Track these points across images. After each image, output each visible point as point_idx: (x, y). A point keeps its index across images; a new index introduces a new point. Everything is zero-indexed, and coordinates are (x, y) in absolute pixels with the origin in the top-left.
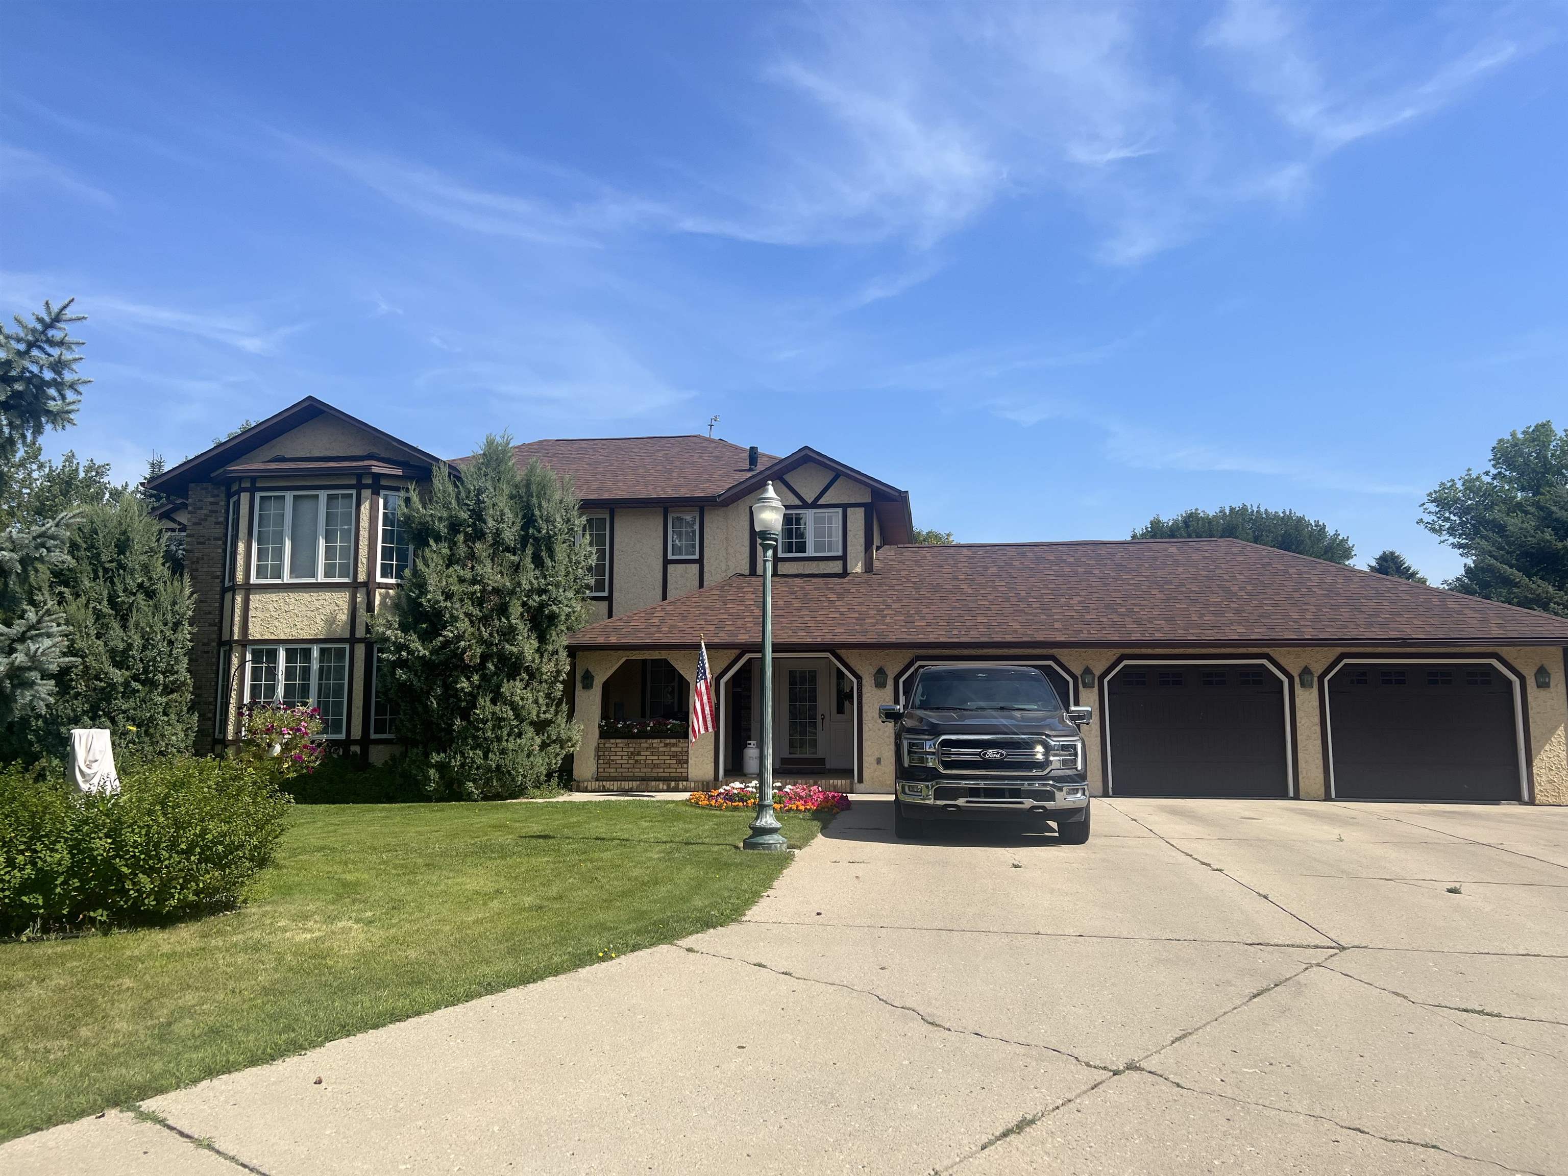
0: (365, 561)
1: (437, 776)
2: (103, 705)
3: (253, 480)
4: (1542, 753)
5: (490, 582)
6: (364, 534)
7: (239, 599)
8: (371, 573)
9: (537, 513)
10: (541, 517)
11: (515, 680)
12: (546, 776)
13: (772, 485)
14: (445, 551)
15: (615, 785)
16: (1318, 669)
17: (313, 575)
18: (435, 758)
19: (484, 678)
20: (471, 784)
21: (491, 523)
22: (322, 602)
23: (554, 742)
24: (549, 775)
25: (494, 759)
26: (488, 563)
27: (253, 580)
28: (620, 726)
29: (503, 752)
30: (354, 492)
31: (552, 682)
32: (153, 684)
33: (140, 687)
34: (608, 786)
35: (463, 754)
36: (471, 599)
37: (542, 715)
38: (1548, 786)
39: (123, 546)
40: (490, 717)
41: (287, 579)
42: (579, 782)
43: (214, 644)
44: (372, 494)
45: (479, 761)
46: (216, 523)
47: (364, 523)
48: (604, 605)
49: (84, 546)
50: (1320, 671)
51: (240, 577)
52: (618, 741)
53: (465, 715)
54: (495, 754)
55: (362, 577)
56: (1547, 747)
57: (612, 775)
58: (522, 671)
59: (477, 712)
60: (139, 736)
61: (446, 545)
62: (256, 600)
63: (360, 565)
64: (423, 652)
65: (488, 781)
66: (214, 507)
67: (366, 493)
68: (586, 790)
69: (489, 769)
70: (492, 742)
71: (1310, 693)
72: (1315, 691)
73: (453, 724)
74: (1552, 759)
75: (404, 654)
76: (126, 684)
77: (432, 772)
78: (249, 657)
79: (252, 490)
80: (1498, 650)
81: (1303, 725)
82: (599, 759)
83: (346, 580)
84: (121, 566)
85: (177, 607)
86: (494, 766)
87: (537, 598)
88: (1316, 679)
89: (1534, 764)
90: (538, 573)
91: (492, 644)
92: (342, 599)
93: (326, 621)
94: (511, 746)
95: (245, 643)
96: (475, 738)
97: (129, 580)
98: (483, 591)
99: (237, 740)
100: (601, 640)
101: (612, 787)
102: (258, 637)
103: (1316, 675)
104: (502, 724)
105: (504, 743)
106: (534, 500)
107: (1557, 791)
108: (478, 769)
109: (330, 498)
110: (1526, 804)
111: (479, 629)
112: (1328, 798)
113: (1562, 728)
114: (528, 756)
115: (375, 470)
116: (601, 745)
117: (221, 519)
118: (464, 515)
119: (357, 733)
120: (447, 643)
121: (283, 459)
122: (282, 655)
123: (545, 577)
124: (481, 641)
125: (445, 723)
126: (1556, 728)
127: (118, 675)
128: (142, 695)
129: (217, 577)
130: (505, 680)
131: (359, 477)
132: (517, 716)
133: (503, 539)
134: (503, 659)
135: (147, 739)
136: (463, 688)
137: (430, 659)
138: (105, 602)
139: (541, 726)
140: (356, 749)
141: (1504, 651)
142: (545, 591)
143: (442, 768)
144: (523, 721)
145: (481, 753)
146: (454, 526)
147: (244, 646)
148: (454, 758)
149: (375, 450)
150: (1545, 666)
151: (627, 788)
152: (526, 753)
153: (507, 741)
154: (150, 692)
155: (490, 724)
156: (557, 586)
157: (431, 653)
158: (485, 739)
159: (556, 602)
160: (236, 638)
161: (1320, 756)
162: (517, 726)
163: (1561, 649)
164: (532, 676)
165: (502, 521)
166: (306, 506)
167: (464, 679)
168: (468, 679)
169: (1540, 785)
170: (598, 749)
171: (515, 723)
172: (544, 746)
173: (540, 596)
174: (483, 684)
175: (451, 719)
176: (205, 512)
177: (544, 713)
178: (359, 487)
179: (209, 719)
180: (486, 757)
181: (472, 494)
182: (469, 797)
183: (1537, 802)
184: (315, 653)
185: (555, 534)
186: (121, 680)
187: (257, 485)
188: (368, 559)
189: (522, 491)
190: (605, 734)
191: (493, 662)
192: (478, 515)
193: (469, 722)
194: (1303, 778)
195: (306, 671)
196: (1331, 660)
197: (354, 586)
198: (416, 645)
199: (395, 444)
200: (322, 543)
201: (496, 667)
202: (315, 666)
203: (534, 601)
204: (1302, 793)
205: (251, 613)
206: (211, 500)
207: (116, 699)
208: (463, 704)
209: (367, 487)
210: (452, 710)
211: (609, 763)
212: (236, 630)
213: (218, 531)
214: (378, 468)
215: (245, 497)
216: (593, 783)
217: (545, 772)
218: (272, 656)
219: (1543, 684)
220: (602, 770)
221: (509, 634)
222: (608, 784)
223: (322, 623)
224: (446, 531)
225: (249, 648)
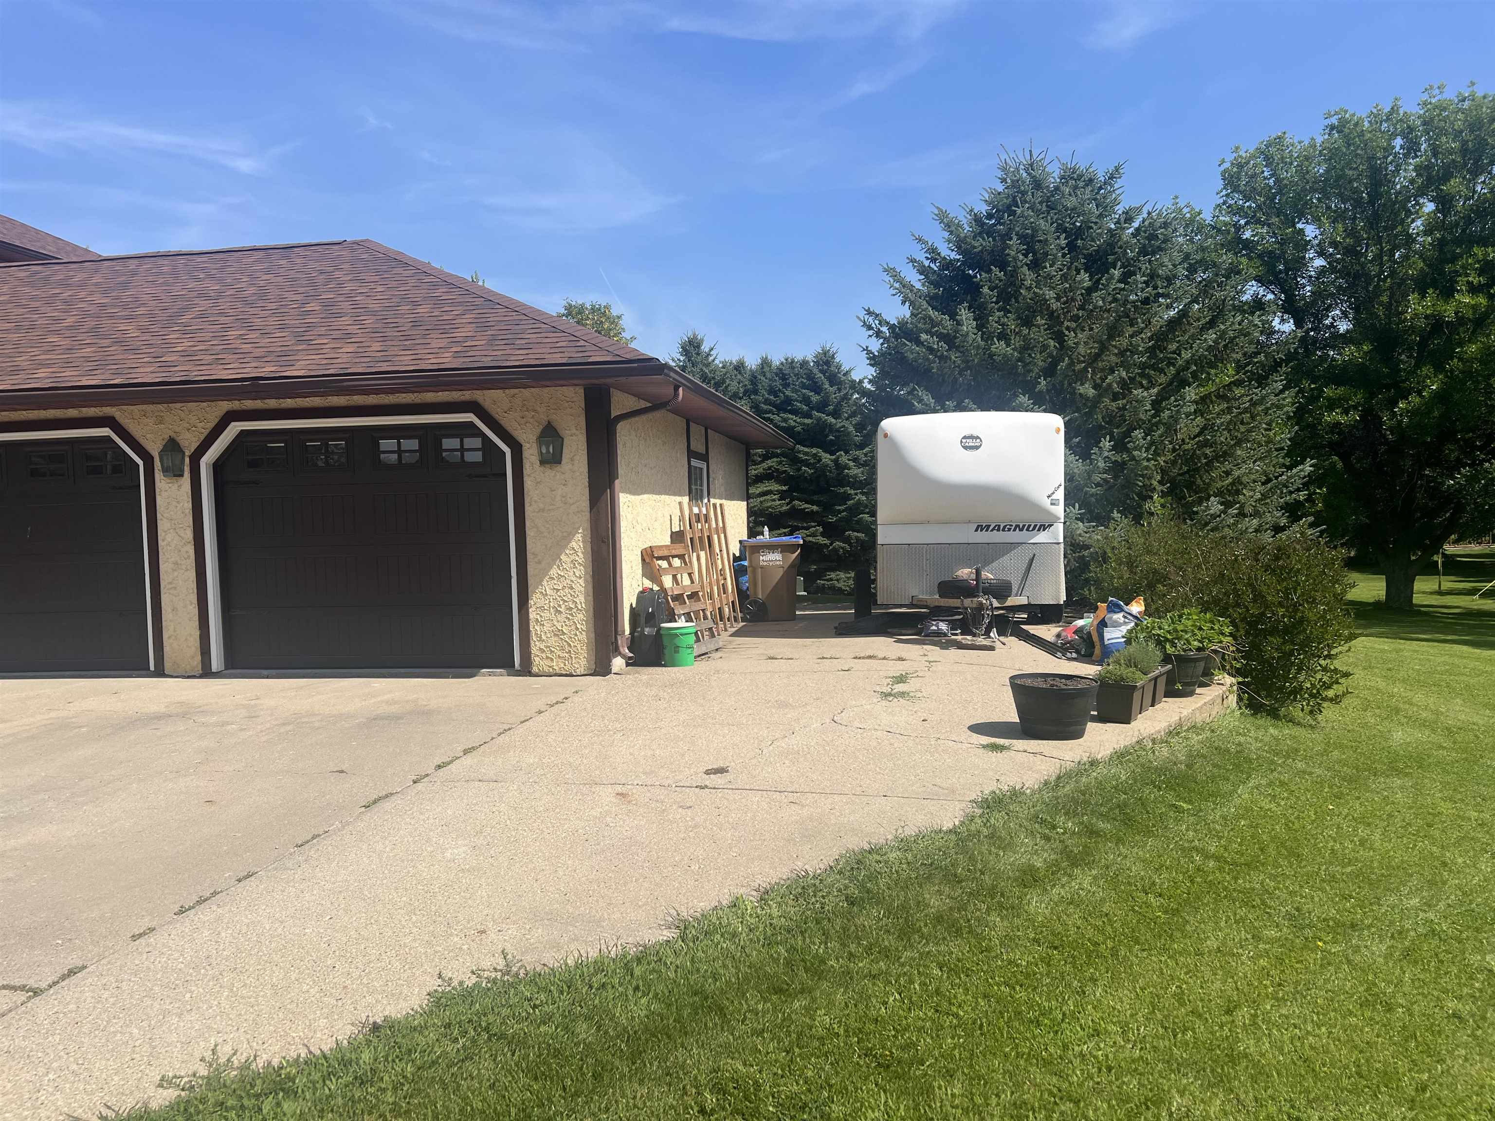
4: (545, 583)
16: (190, 442)
38: (553, 641)
50: (194, 446)
56: (554, 572)
71: (180, 486)
72: (186, 481)
74: (562, 593)
80: (478, 395)
81: (169, 544)
88: (187, 460)
89: (531, 602)
103: (187, 453)
107: (567, 648)
110: (519, 674)
112: (207, 673)
113: (579, 537)
126: (569, 537)
141: (489, 398)
150: (554, 424)
161: (194, 598)
163: (581, 391)
169: (541, 640)
183: (535, 669)
194: (169, 638)
196: (211, 425)
204: (168, 665)
219: (552, 459)
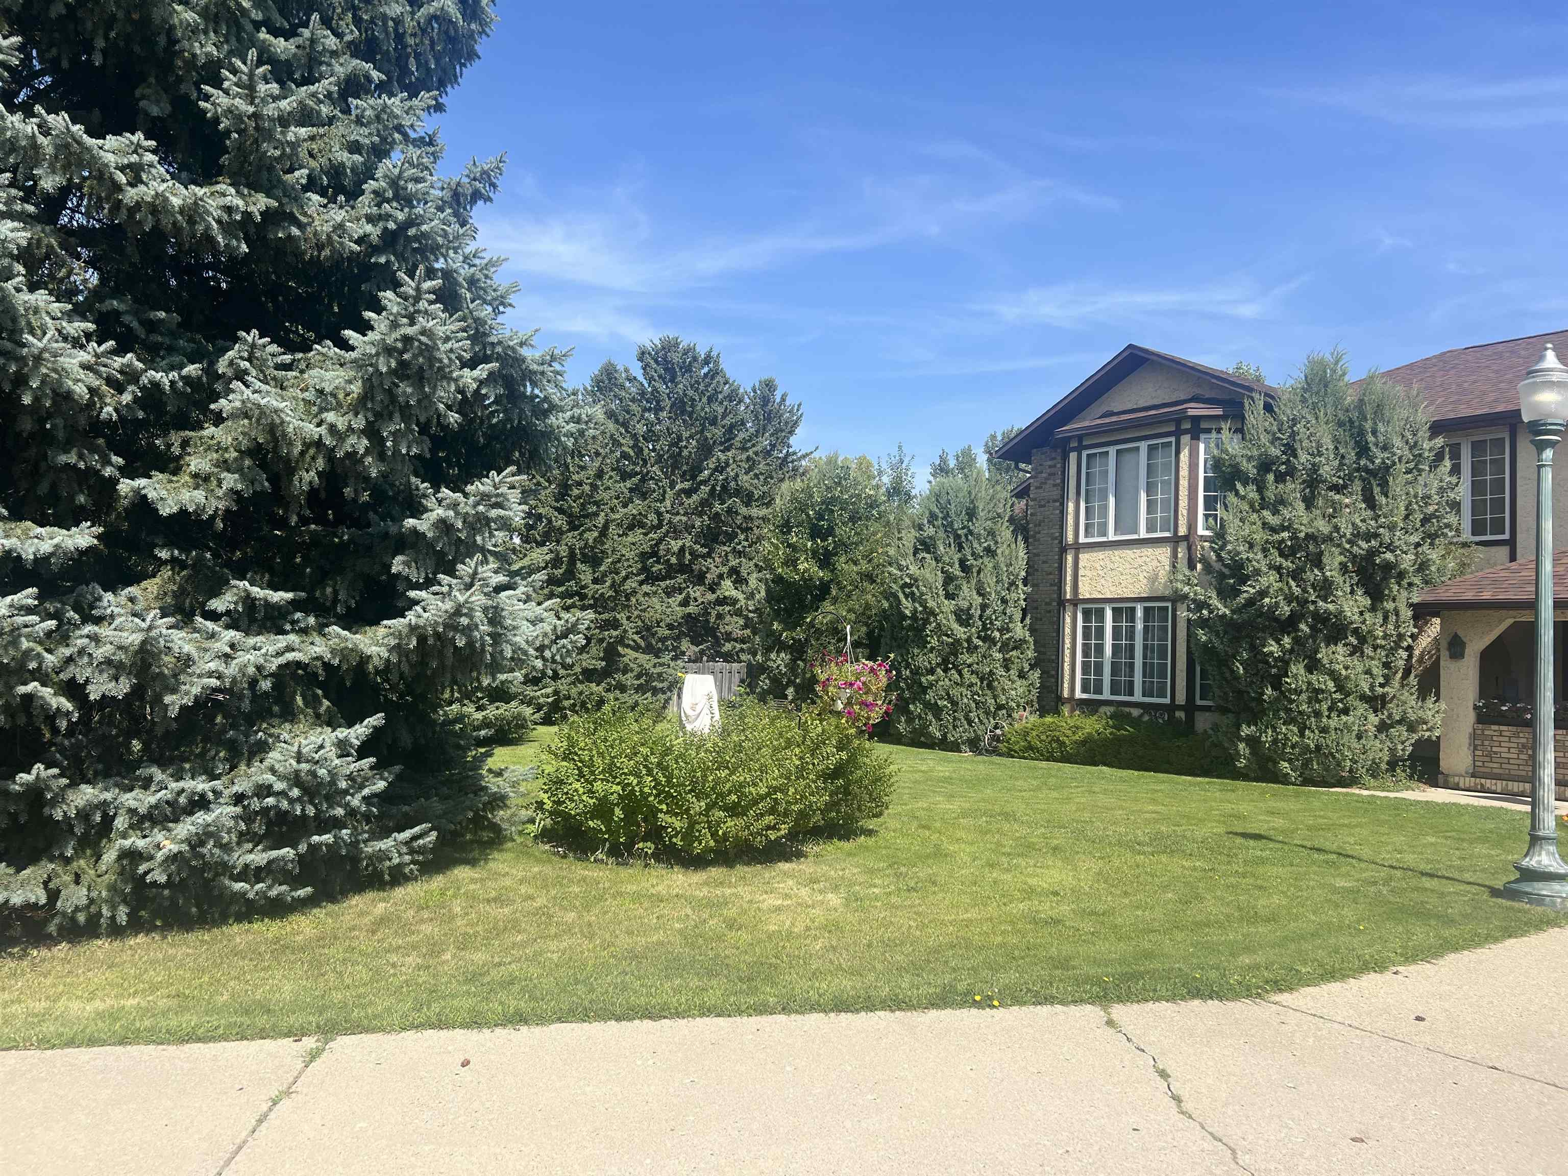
0: (1185, 512)
1: (1247, 751)
2: (952, 659)
3: (1080, 438)
5: (1303, 528)
6: (1184, 483)
7: (1070, 558)
8: (1192, 526)
9: (1371, 438)
10: (1376, 445)
11: (1336, 645)
12: (1388, 763)
13: (1554, 349)
14: (1253, 495)
15: (1499, 785)
17: (1136, 531)
18: (1245, 731)
19: (1297, 641)
20: (1286, 764)
21: (1303, 457)
22: (1144, 559)
23: (1399, 722)
24: (1392, 765)
25: (1311, 739)
26: (1301, 506)
27: (1082, 539)
28: (1504, 708)
29: (1324, 730)
30: (1173, 439)
31: (1392, 648)
32: (992, 641)
33: (981, 643)
34: (1488, 785)
35: (1274, 728)
36: (1279, 549)
37: (1378, 689)
39: (971, 514)
40: (1304, 688)
41: (1112, 536)
42: (1447, 776)
43: (1055, 604)
44: (1192, 439)
45: (1296, 739)
46: (1054, 485)
47: (1184, 472)
48: (1504, 551)
49: (940, 515)
51: (1070, 538)
52: (1503, 728)
53: (1277, 685)
54: (1313, 732)
55: (1182, 531)
57: (1495, 771)
58: (1349, 634)
59: (1288, 680)
60: (982, 688)
61: (1255, 488)
62: (1084, 557)
63: (1180, 517)
64: (1224, 610)
65: (1307, 764)
66: (1053, 470)
67: (1186, 439)
68: (1456, 787)
69: (1307, 748)
70: (1309, 717)
73: (1263, 694)
75: (1205, 612)
76: (969, 640)
77: (1242, 746)
78: (1080, 616)
79: (1079, 450)
82: (1475, 749)
83: (1167, 534)
84: (971, 532)
85: (1011, 569)
86: (1312, 746)
87: (1364, 545)
90: (1369, 513)
91: (1307, 601)
92: (1163, 554)
93: (1148, 579)
94: (1333, 723)
95: (1075, 602)
96: (1288, 711)
97: (976, 545)
98: (1294, 538)
99: (1071, 698)
100: (1469, 596)
101: (1494, 788)
102: (1088, 596)
104: (1320, 697)
105: (1324, 720)
106: (1368, 425)
108: (1293, 747)
109: (1151, 448)
111: (1287, 583)
114: (1359, 737)
115: (1191, 412)
116: (1479, 732)
117: (1058, 481)
118: (1275, 451)
119: (1181, 698)
120: (1251, 602)
121: (1112, 414)
122: (1109, 614)
123: (1376, 518)
124: (1289, 599)
125: (1255, 692)
127: (960, 632)
128: (982, 650)
129: (1056, 538)
130: (1322, 645)
131: (1178, 422)
132: (1340, 688)
133: (1321, 476)
134: (1321, 619)
135: (989, 692)
136: (1272, 653)
137: (1232, 618)
138: (957, 566)
139: (1376, 702)
140: (1180, 715)
142: (1376, 535)
143: (1253, 742)
144: (1349, 695)
145: (1295, 729)
146: (1265, 466)
147: (1075, 605)
148: (1266, 732)
149: (1198, 391)
151: (1516, 790)
152: (1354, 733)
153: (1329, 717)
154: (989, 648)
155: (1304, 696)
156: (1392, 528)
157: (1233, 612)
158: (1301, 713)
159: (1390, 548)
160: (1068, 597)
162: (1341, 701)
164: (1362, 640)
165: (1320, 454)
166: (1127, 458)
167: (1273, 643)
168: (1278, 641)
170: (1474, 736)
171: (1337, 696)
172: (1383, 727)
173: (1368, 541)
174: (1296, 648)
175: (1261, 688)
176: (1044, 475)
177: (1382, 685)
178: (1178, 434)
179: (1053, 676)
180: (1302, 735)
181: (1286, 426)
182: (1283, 780)
184: (1139, 613)
185: (1394, 464)
186: (964, 637)
187: (1084, 443)
188: (1189, 510)
189: (1355, 415)
190: (1485, 716)
191: (1307, 622)
192: (1290, 450)
193: (1282, 692)
195: (1131, 632)
197: (1176, 540)
198: (1215, 602)
199: (1214, 381)
200: (1143, 497)
201: (1311, 627)
202: (1139, 626)
203: (1361, 548)
205: (1081, 572)
206: (1050, 463)
207: (962, 653)
208: (1274, 671)
209: (1186, 432)
210: (1262, 677)
211: (1490, 755)
212: (1068, 589)
213: (1056, 493)
214: (1196, 410)
215: (1073, 456)
216: (1467, 779)
217: (1386, 759)
218: (1100, 614)
220: (1480, 764)
221: (1325, 588)
222: (1488, 783)
223: (1145, 581)
224: (1255, 471)
225: (1080, 607)
